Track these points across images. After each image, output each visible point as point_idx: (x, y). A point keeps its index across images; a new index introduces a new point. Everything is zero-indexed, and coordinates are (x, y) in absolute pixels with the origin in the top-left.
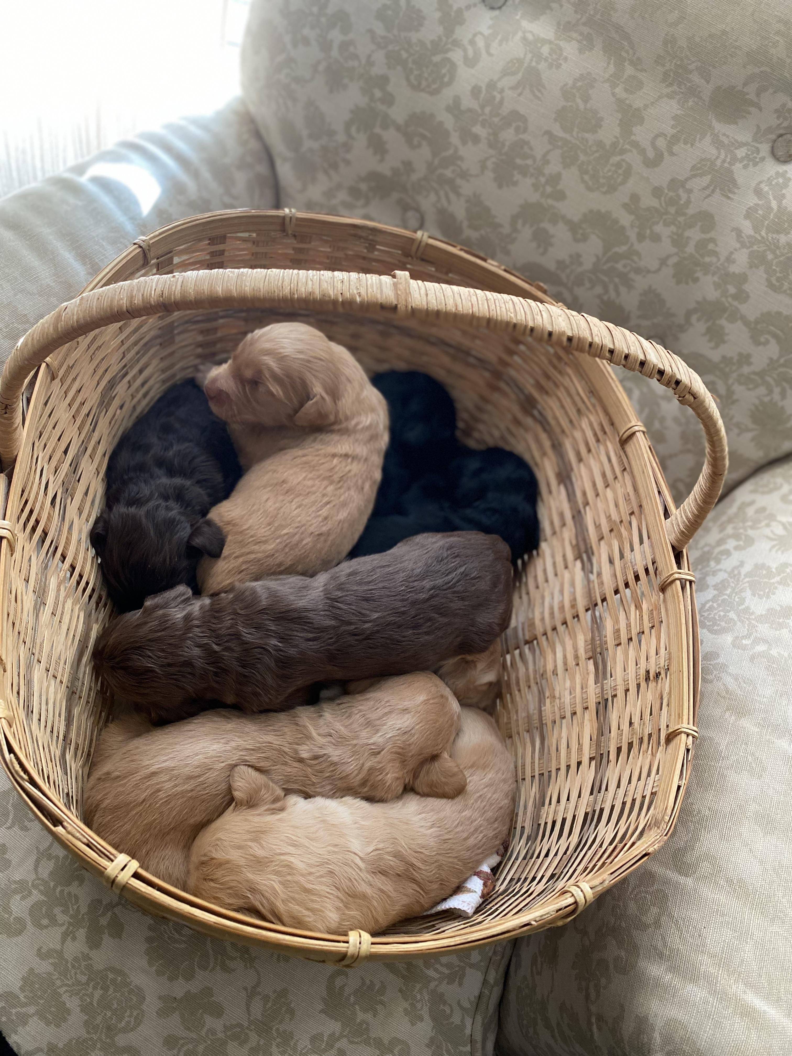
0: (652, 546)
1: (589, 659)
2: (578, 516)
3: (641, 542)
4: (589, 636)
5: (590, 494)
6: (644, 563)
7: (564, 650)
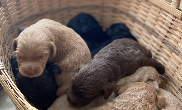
0: (171, 14)
1: (172, 53)
2: (144, 26)
3: (167, 16)
4: (168, 48)
5: (144, 18)
6: (171, 19)
7: (163, 57)
